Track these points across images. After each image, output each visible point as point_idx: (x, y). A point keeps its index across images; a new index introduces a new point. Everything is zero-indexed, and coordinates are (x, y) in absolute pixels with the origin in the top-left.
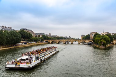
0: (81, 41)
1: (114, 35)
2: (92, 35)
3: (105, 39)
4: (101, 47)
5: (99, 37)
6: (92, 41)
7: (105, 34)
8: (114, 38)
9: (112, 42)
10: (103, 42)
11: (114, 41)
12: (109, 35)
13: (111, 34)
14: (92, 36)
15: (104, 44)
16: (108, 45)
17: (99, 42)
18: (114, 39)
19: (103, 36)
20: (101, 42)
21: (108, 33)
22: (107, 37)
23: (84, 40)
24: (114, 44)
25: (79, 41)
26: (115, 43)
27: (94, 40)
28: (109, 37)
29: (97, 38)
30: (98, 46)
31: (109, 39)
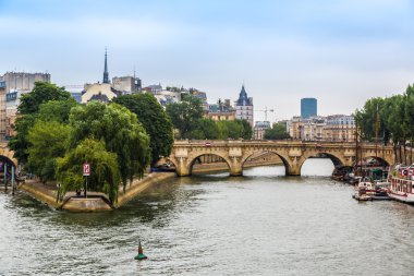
1: (176, 100)
2: (11, 98)
3: (110, 134)
4: (75, 204)
5: (64, 118)
6: (10, 154)
7: (111, 96)
8: (178, 124)
9: (162, 162)
10: (93, 163)
11: (182, 153)
12: (141, 103)
15: (93, 183)
16: (135, 187)
17: (61, 161)
18: (182, 137)
19: (94, 113)
20: (77, 162)
21: (136, 84)
22: (127, 114)
24: (179, 176)
26: (183, 170)
27: (20, 146)
28: (142, 116)
29: (43, 128)
30: (50, 197)
31: (138, 131)
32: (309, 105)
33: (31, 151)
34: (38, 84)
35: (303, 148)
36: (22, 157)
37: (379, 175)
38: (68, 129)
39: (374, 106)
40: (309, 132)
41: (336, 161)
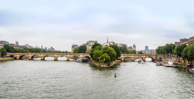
0: (72, 56)
1: (121, 46)
2: (90, 45)
3: (109, 53)
4: (102, 66)
5: (100, 49)
6: (90, 56)
7: (109, 45)
8: (122, 51)
9: (118, 58)
11: (122, 56)
12: (115, 47)
13: (118, 46)
14: (89, 48)
15: (106, 62)
16: (114, 63)
17: (99, 58)
18: (122, 53)
19: (106, 49)
20: (102, 58)
21: (114, 43)
22: (112, 49)
23: (77, 55)
25: (68, 56)
26: (123, 60)
27: (92, 55)
28: (115, 49)
29: (96, 51)
30: (97, 64)
31: (114, 52)
32: (147, 47)
33: (94, 56)
34: (95, 43)
35: (146, 56)
36: (92, 57)
37: (161, 61)
38: (101, 52)
39: (159, 48)
40: (147, 53)
41: (152, 58)
